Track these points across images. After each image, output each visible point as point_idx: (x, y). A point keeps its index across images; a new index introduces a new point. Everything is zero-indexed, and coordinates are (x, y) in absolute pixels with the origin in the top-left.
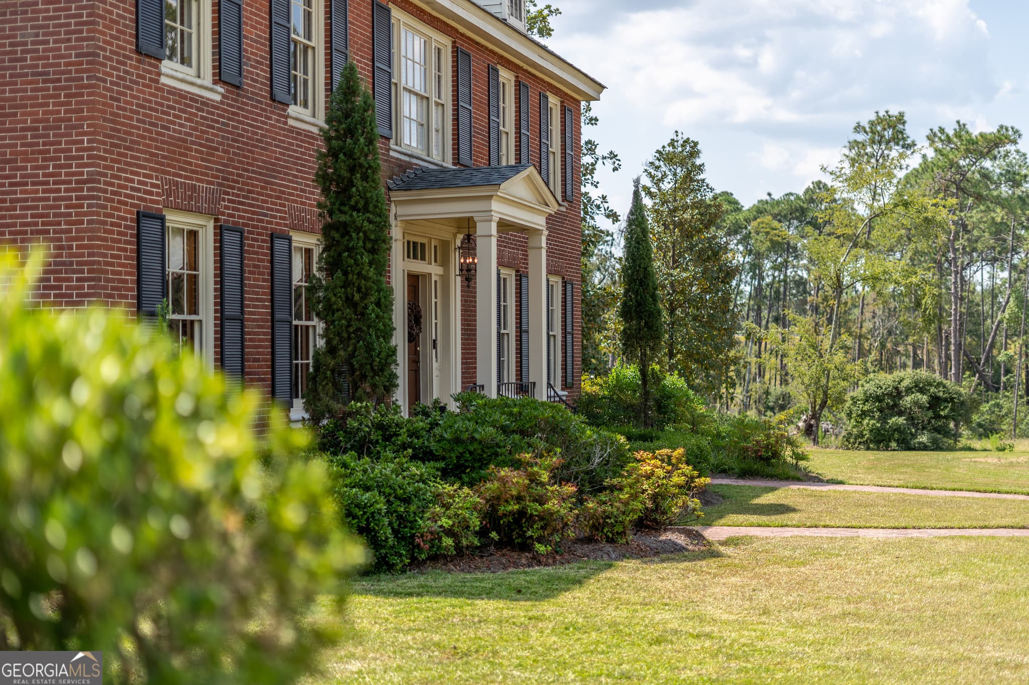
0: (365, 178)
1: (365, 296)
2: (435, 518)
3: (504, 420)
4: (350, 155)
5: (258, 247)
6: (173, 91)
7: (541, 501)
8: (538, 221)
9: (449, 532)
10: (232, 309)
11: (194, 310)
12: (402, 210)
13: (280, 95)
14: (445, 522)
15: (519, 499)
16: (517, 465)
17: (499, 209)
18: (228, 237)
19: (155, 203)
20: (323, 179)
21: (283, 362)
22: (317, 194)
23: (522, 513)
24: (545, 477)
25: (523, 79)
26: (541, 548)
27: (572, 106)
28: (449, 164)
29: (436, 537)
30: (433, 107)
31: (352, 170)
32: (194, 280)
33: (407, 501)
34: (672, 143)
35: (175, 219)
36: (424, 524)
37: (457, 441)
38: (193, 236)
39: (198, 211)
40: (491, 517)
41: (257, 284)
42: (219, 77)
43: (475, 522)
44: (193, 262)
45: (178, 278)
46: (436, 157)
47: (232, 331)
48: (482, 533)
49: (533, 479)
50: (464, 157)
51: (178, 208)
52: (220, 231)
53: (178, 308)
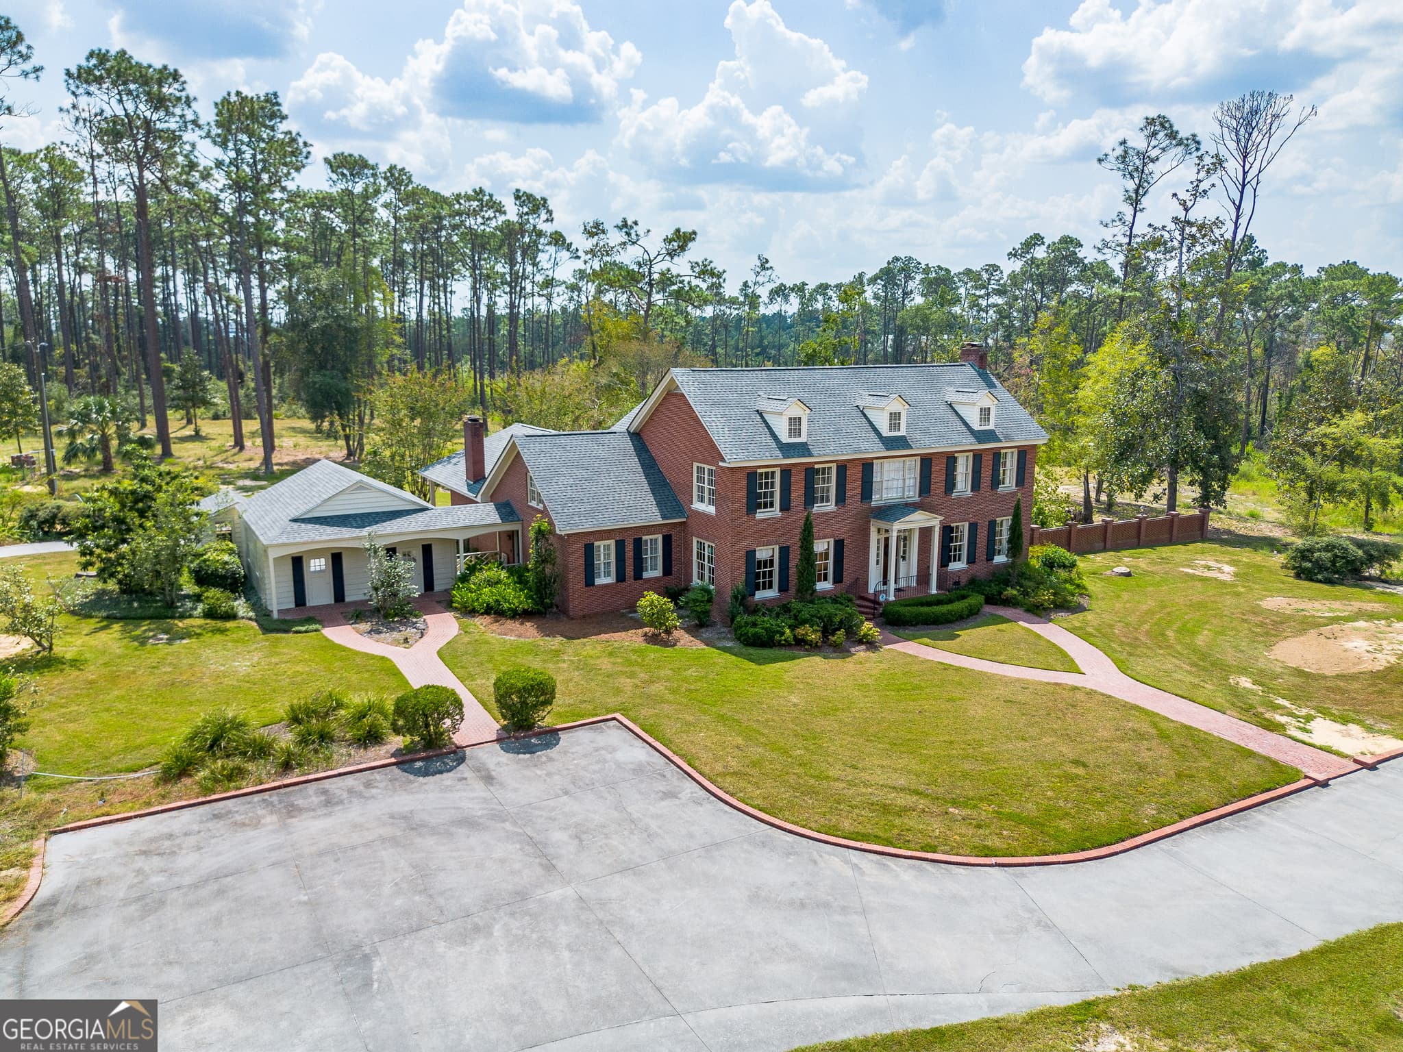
6: (760, 519)
11: (772, 567)
25: (977, 453)
28: (916, 497)
30: (907, 480)
35: (761, 549)
38: (773, 550)
39: (771, 545)
42: (781, 509)
44: (772, 556)
51: (763, 546)
52: (780, 548)
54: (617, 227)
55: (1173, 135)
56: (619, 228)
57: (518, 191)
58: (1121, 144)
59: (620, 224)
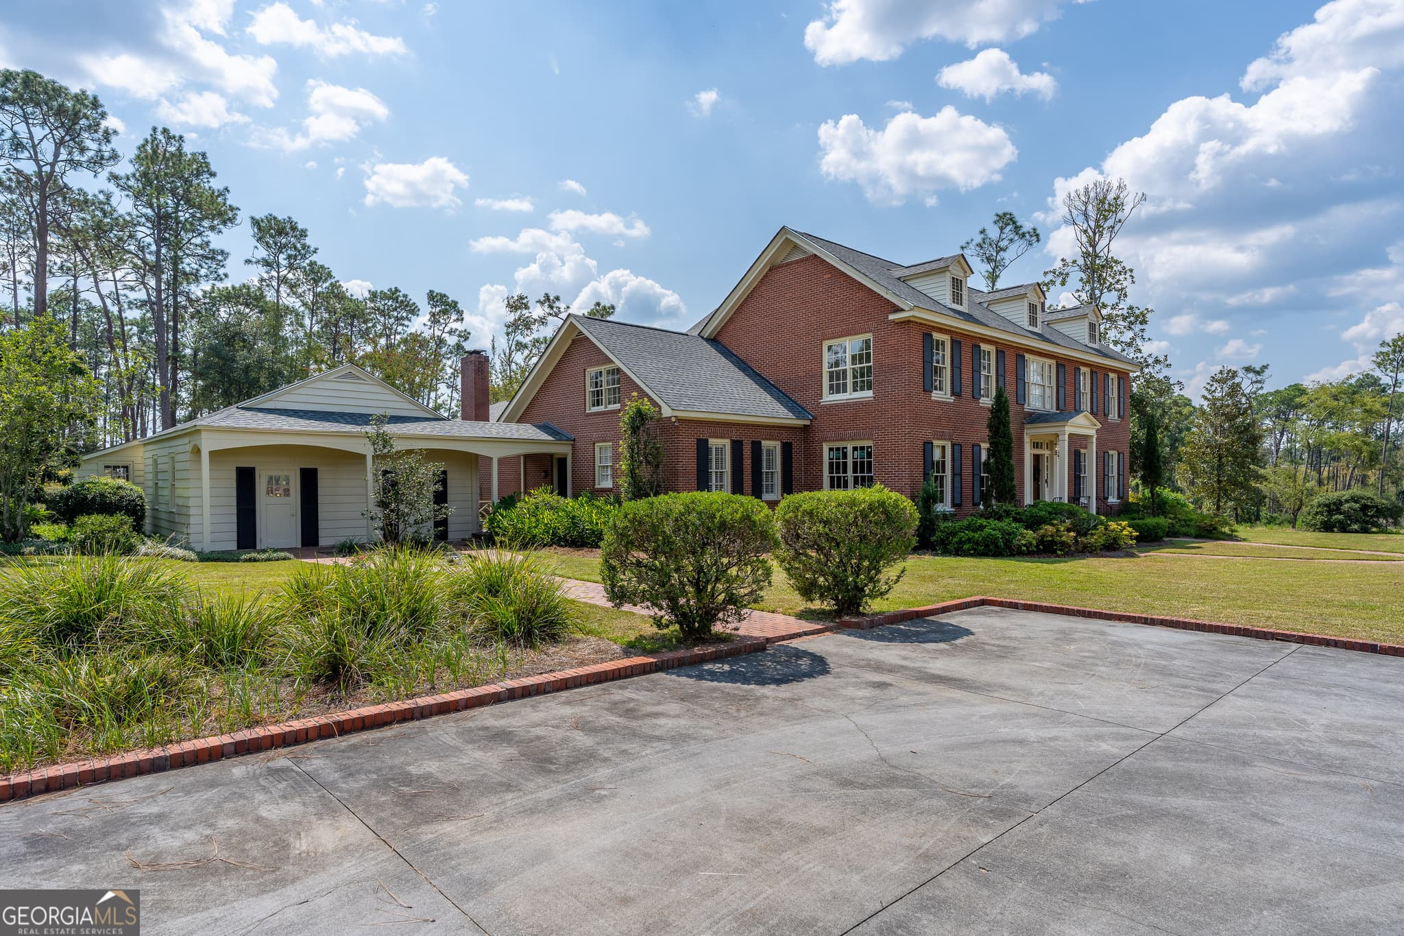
0: (1004, 426)
1: (1003, 467)
2: (1019, 540)
3: (1050, 509)
4: (999, 418)
5: (967, 450)
6: (936, 401)
7: (1061, 537)
8: (1092, 432)
9: (1025, 545)
10: (957, 471)
11: (944, 472)
12: (1029, 431)
13: (976, 396)
14: (1023, 542)
15: (1052, 536)
16: (1052, 525)
17: (1069, 429)
18: (956, 447)
19: (929, 437)
20: (990, 426)
21: (977, 488)
22: (987, 431)
23: (1053, 541)
24: (1062, 529)
25: (1094, 369)
26: (1059, 552)
27: (1124, 376)
28: (1054, 410)
29: (1020, 546)
30: (1047, 388)
31: (999, 423)
32: (944, 462)
33: (1010, 534)
34: (1221, 372)
35: (936, 443)
36: (1015, 542)
37: (1032, 516)
38: (943, 447)
39: (945, 439)
40: (1041, 541)
41: (967, 463)
42: (953, 394)
43: (1034, 542)
44: (944, 456)
45: (938, 462)
46: (1048, 407)
47: (957, 479)
48: (1037, 546)
49: (1058, 530)
50: (1061, 406)
51: (938, 439)
52: (953, 445)
53: (938, 472)
54: (539, 302)
55: (1017, 228)
56: (542, 303)
57: (431, 292)
58: (981, 232)
59: (542, 299)
